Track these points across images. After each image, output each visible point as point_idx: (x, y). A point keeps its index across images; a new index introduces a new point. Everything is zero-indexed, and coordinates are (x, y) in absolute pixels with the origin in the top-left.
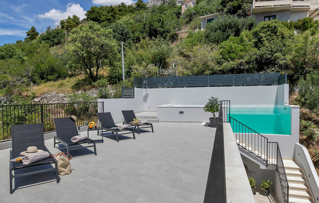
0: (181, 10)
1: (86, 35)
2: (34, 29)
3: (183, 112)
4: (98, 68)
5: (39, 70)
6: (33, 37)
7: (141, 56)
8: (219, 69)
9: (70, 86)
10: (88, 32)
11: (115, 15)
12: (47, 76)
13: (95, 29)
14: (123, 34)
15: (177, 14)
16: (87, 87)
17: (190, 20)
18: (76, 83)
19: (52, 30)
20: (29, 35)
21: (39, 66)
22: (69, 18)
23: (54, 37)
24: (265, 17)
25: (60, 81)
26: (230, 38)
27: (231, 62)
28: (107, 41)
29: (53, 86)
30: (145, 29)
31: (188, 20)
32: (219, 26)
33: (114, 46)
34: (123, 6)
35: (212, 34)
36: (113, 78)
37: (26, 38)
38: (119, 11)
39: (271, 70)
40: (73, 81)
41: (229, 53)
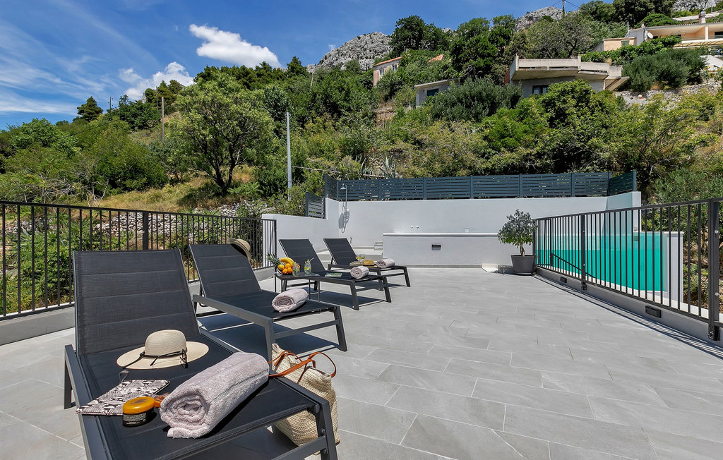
0: (372, 77)
1: (212, 100)
2: (94, 101)
3: (440, 246)
4: (233, 166)
5: (107, 168)
6: (91, 117)
7: (318, 145)
8: (484, 166)
9: (174, 199)
10: (217, 91)
11: (251, 82)
12: (125, 180)
13: (230, 88)
14: (279, 107)
15: (365, 84)
16: (210, 202)
17: (392, 94)
18: (186, 194)
19: (131, 103)
20: (83, 112)
21: (107, 160)
22: (163, 84)
23: (135, 116)
24: (534, 87)
25: (152, 191)
26: (499, 111)
27: (508, 154)
28: (254, 113)
29: (137, 200)
30: (315, 103)
31: (387, 93)
32: (458, 98)
33: (267, 123)
34: (265, 68)
35: (448, 110)
36: (264, 185)
37: (77, 118)
38: (258, 76)
39: (585, 170)
40: (181, 191)
41: (503, 137)
